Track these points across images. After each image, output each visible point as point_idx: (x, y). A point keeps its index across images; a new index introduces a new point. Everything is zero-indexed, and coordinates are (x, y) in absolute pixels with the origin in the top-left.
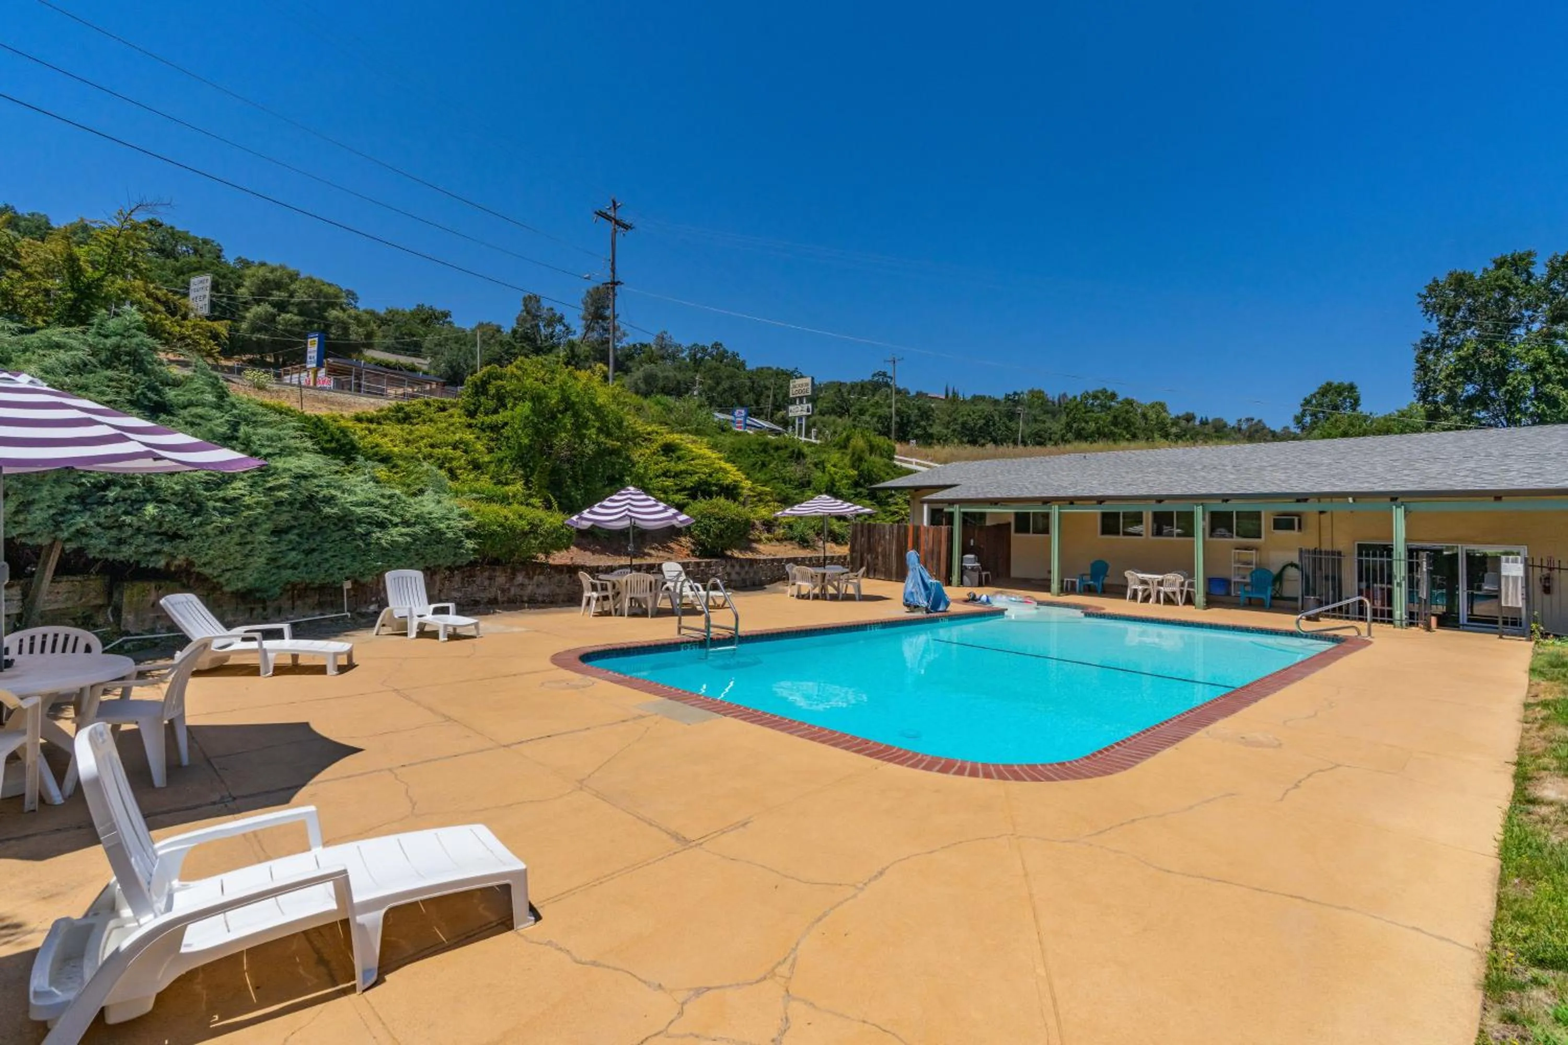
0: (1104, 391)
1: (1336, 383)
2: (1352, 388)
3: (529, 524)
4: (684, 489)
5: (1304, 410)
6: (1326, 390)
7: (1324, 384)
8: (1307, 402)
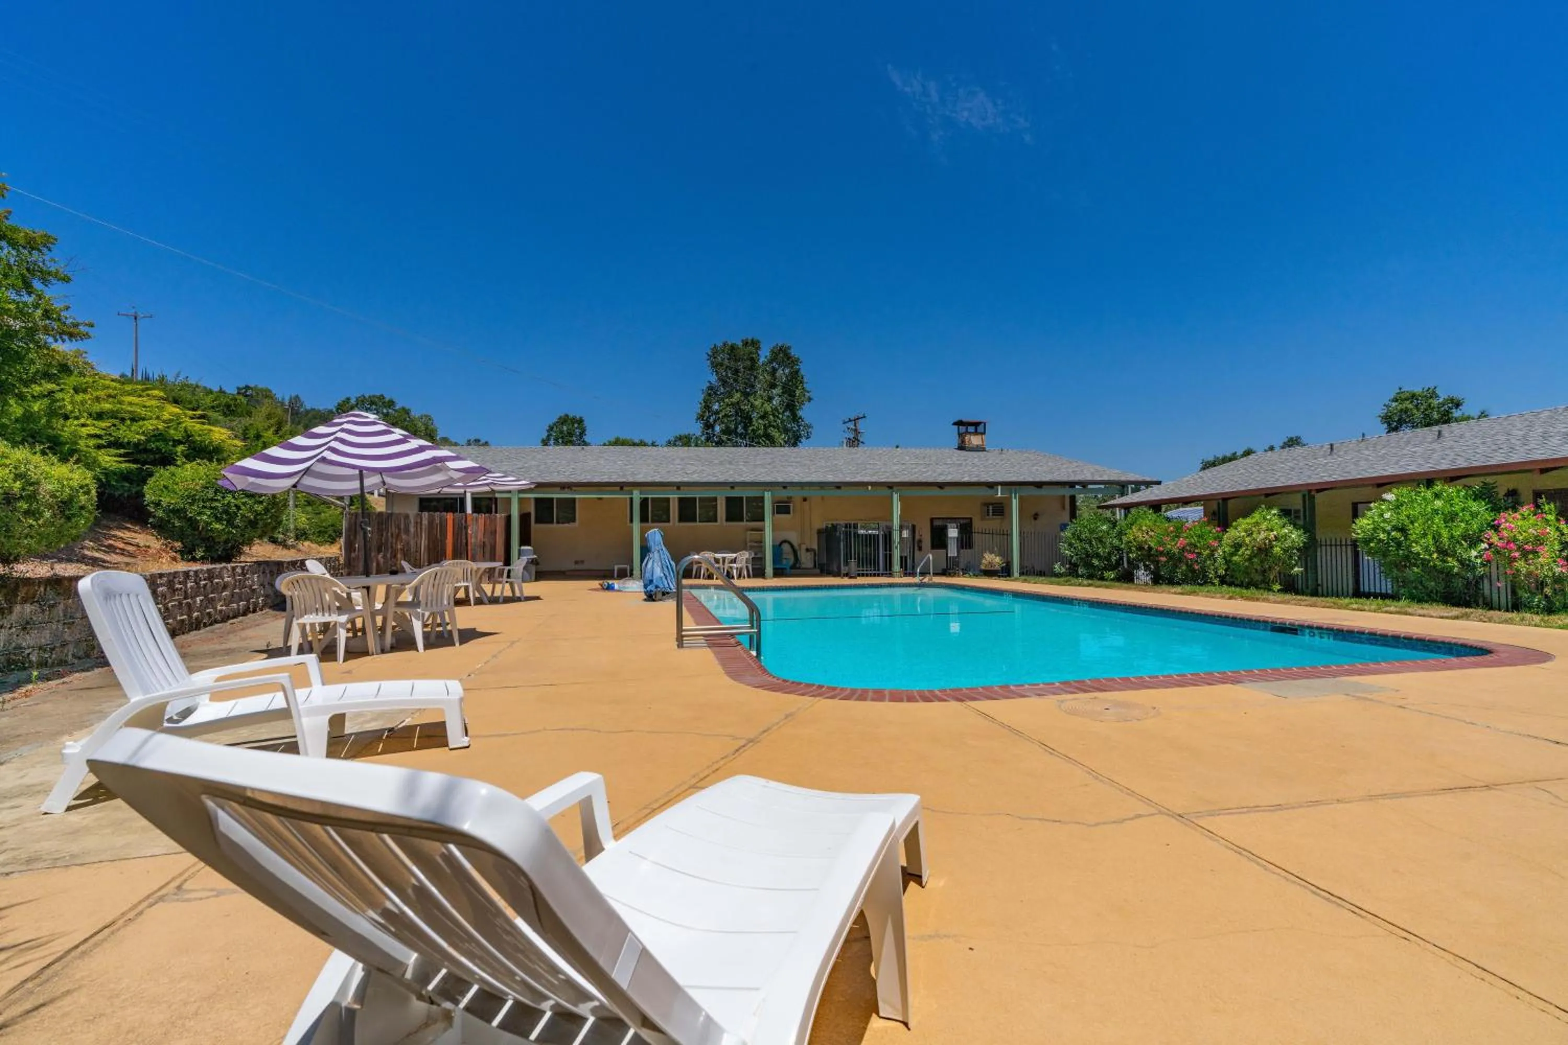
0: (382, 397)
1: (571, 416)
2: (581, 421)
3: (18, 477)
4: (116, 444)
5: (549, 436)
6: (564, 420)
7: (563, 415)
8: (551, 428)
